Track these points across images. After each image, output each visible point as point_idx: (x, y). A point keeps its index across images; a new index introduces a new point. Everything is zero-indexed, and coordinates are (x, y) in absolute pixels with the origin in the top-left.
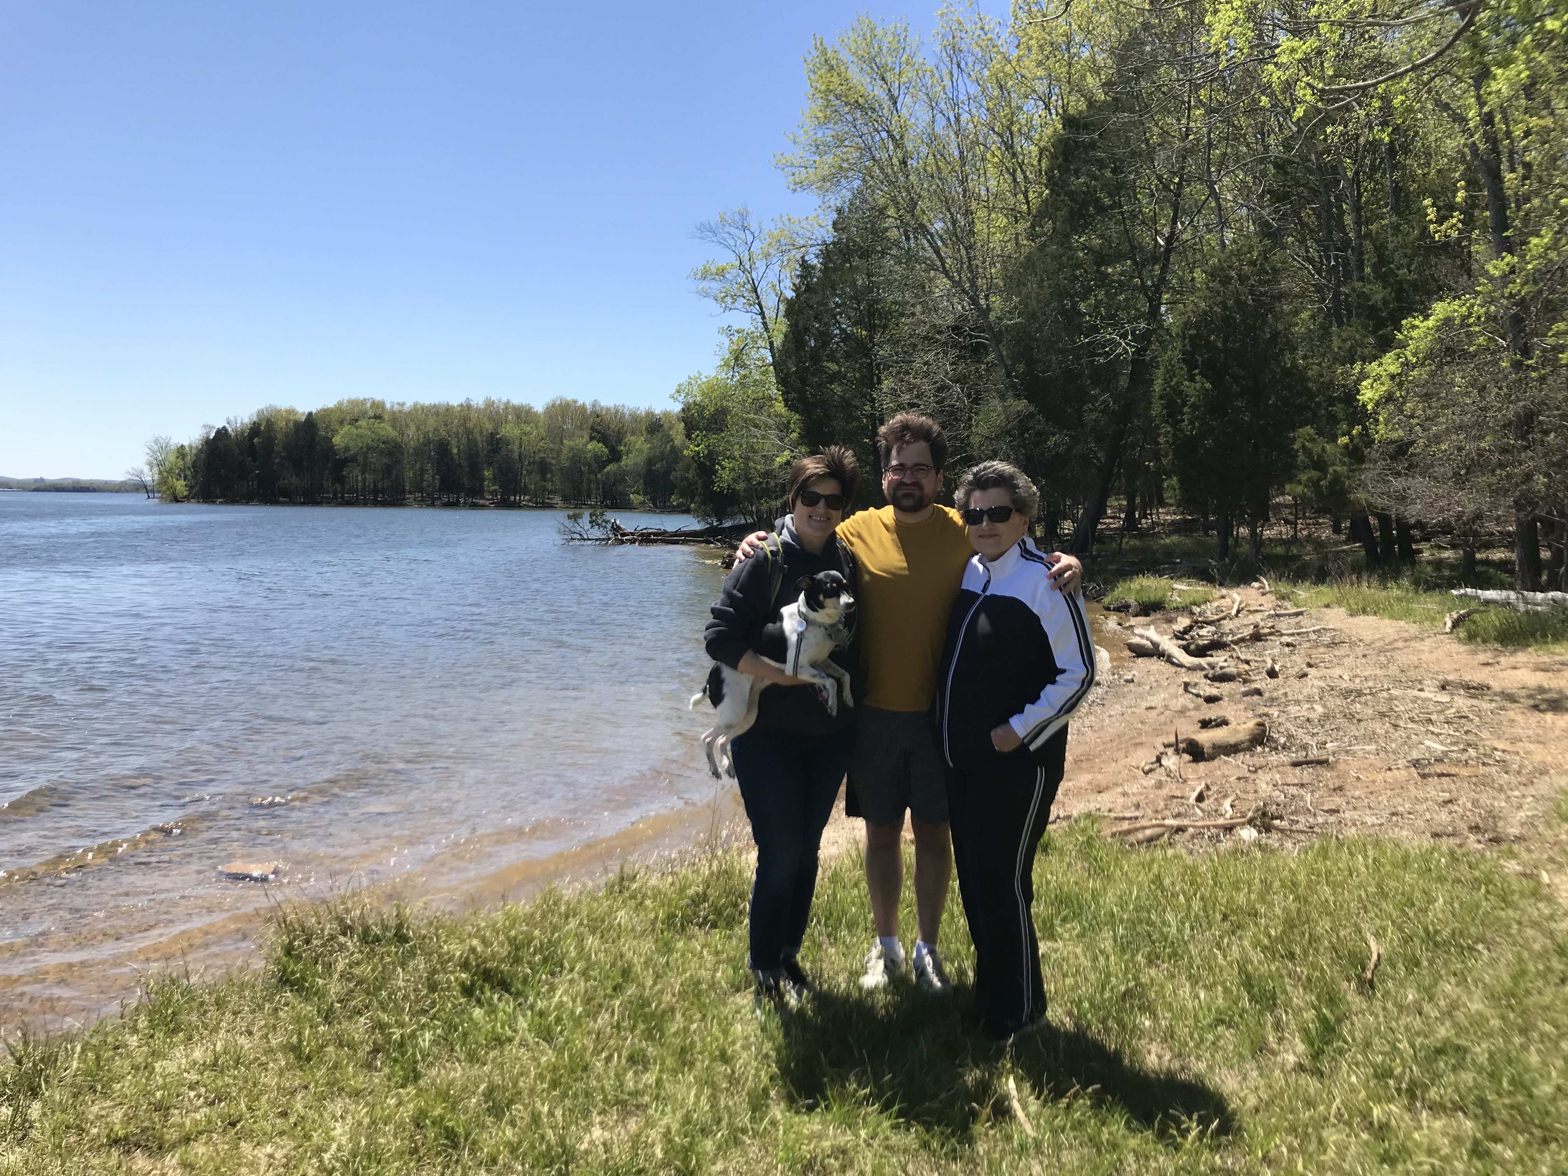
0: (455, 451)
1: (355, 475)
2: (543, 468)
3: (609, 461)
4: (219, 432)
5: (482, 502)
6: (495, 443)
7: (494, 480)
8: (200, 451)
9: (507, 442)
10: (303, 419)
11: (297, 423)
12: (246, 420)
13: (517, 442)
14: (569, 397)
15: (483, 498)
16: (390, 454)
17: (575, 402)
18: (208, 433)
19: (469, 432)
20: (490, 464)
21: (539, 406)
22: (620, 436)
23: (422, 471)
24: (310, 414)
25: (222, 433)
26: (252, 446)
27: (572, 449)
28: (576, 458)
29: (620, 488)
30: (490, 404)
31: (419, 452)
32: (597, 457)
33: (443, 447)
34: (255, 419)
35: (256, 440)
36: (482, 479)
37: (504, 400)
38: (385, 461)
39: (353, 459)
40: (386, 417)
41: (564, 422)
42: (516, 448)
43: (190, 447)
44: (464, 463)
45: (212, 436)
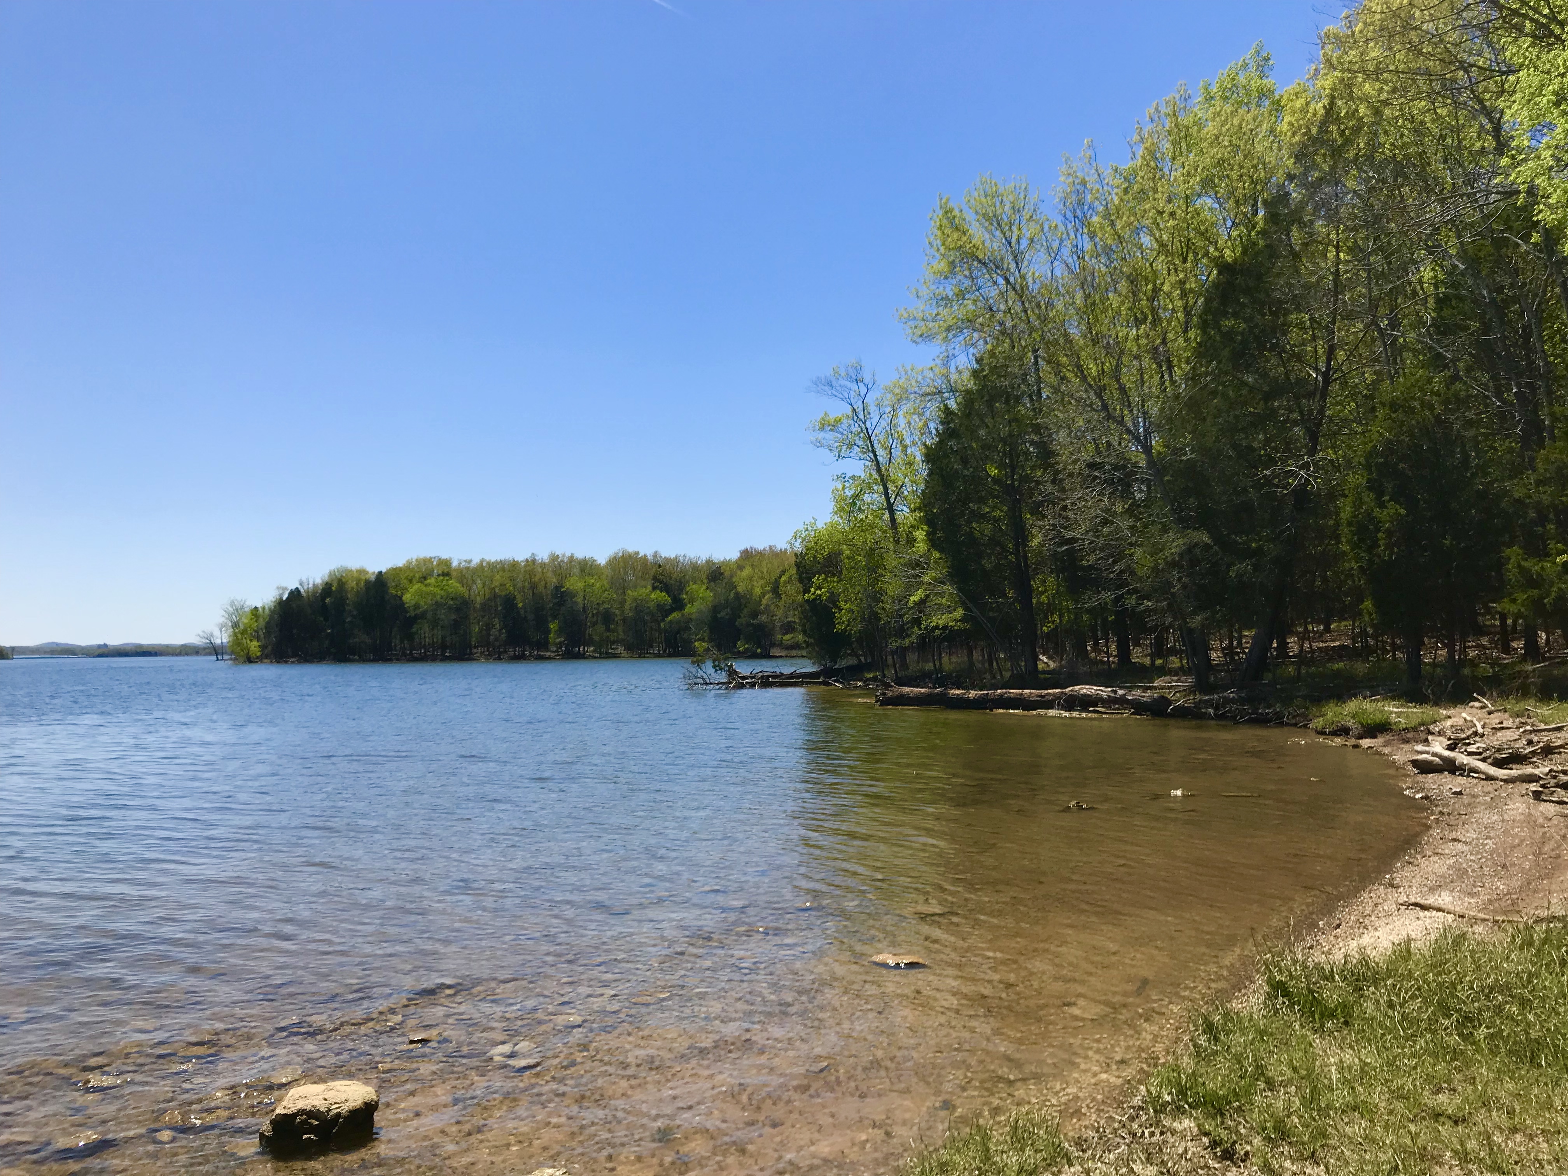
0: (520, 605)
1: (425, 632)
2: (607, 618)
3: (672, 610)
4: (292, 593)
5: (548, 654)
6: (561, 596)
7: (560, 632)
8: (272, 612)
9: (571, 595)
10: (373, 578)
11: (368, 582)
12: (319, 581)
13: (582, 594)
14: (631, 549)
15: (548, 650)
16: (458, 610)
17: (637, 553)
18: (281, 595)
19: (534, 586)
20: (555, 617)
21: (602, 559)
22: (681, 585)
23: (489, 626)
24: (380, 573)
25: (295, 594)
26: (324, 606)
27: (636, 600)
28: (639, 608)
29: (685, 636)
30: (554, 558)
31: (485, 607)
32: (660, 606)
33: (509, 602)
34: (326, 578)
35: (328, 600)
36: (548, 631)
37: (568, 554)
38: (453, 617)
39: (423, 616)
40: (454, 574)
41: (626, 573)
42: (579, 600)
43: (264, 608)
44: (531, 617)
45: (285, 597)
